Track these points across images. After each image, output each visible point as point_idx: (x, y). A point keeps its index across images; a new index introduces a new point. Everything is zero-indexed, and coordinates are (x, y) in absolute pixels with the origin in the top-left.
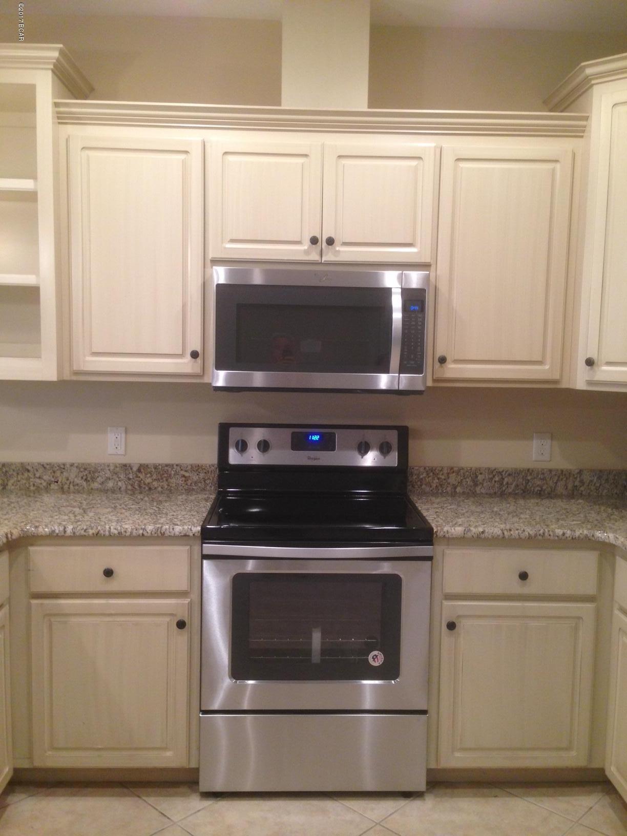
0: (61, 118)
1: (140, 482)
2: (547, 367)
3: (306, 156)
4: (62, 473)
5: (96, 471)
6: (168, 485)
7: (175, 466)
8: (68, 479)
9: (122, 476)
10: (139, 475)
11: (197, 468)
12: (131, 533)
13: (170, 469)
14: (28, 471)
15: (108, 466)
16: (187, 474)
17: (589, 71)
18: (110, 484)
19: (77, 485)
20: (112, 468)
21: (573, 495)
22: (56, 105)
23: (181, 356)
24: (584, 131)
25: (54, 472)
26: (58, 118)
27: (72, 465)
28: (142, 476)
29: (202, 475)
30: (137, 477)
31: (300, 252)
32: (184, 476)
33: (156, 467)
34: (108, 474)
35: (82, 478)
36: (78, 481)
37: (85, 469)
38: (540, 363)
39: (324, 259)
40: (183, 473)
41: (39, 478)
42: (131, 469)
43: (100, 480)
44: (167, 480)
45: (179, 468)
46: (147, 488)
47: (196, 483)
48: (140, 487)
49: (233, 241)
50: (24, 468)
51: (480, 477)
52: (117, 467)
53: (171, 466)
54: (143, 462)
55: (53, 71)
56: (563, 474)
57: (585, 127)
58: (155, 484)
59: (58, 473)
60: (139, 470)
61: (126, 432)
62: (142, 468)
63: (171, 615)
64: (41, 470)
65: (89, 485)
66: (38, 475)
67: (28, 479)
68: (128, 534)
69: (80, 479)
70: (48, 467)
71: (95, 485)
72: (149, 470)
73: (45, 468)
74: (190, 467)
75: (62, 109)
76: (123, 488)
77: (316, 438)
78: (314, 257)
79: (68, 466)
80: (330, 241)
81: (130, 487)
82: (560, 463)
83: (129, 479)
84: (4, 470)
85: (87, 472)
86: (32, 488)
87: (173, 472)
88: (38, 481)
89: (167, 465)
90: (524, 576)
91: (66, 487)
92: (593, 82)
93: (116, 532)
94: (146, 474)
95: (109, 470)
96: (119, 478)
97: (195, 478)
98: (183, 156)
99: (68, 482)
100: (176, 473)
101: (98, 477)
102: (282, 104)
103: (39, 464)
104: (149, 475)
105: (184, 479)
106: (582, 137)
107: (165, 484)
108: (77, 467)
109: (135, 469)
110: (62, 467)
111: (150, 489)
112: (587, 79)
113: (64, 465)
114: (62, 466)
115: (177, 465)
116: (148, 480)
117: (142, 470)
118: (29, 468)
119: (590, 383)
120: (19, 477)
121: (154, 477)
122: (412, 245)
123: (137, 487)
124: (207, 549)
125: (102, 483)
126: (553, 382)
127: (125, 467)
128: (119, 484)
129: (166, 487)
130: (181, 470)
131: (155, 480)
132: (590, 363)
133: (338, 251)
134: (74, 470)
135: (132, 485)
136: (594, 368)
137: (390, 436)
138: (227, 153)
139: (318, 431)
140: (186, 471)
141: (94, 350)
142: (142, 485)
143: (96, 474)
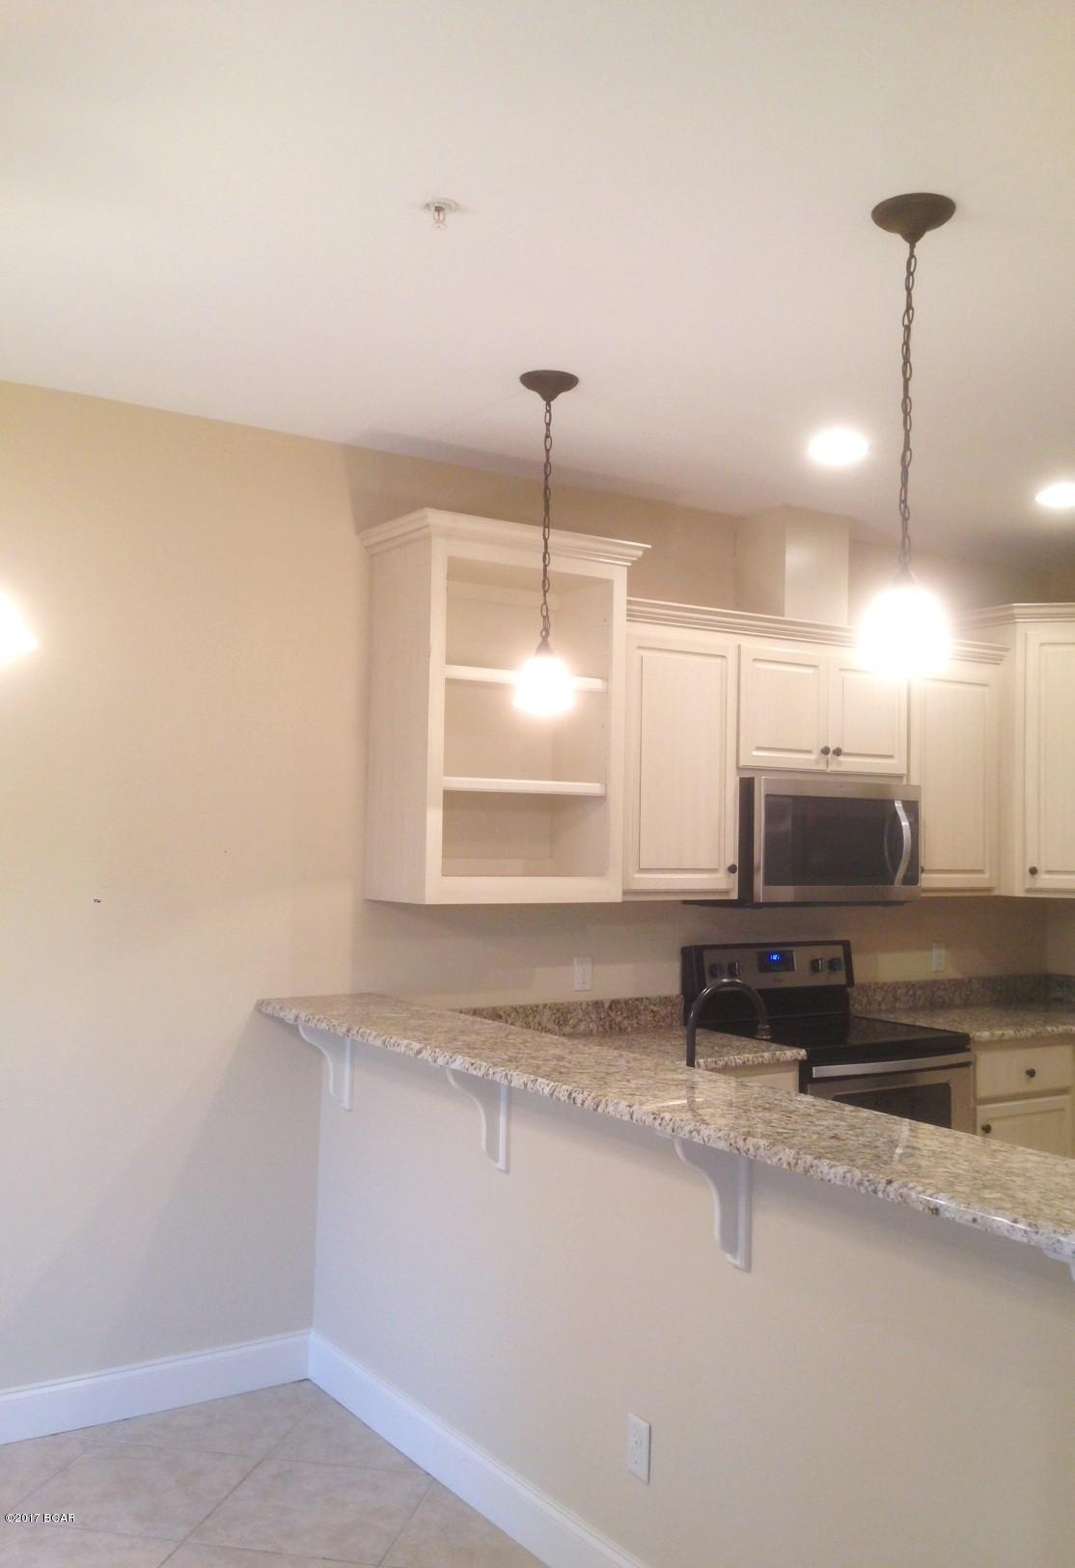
0: (632, 616)
1: (611, 1021)
2: (987, 876)
3: (815, 666)
4: (535, 1017)
5: (568, 1011)
6: (638, 1023)
7: (644, 1000)
8: (540, 1025)
9: (594, 1017)
10: (610, 1013)
11: (665, 1001)
13: (639, 1004)
15: (581, 1004)
16: (655, 1009)
17: (1016, 611)
18: (582, 1027)
19: (549, 1030)
20: (584, 1007)
21: (967, 1004)
22: (629, 602)
24: (1001, 660)
25: (527, 1016)
26: (628, 615)
27: (545, 1006)
28: (612, 1014)
29: (669, 1009)
30: (608, 1015)
31: (809, 761)
32: (653, 1011)
33: (626, 1003)
34: (580, 1015)
35: (554, 1024)
36: (550, 1025)
37: (558, 1010)
38: (981, 872)
39: (831, 768)
40: (652, 1007)
42: (603, 1006)
43: (572, 1022)
44: (636, 1017)
45: (647, 1003)
46: (617, 1029)
47: (663, 1018)
48: (611, 1027)
49: (759, 748)
51: (899, 991)
52: (588, 1005)
53: (641, 1000)
54: (613, 997)
55: (630, 567)
57: (1003, 656)
58: (625, 1023)
60: (610, 1008)
61: (593, 963)
62: (614, 1004)
65: (562, 1029)
70: (521, 1010)
71: (567, 1029)
72: (620, 1006)
73: (517, 1012)
74: (658, 1000)
75: (634, 608)
76: (595, 1031)
77: (776, 958)
78: (822, 767)
79: (541, 1008)
80: (838, 752)
81: (601, 1029)
82: (952, 973)
83: (601, 1019)
85: (559, 1015)
87: (642, 1008)
89: (637, 1000)
90: (1031, 1073)
92: (1018, 620)
94: (617, 1012)
95: (581, 1009)
96: (591, 1018)
97: (663, 1013)
98: (722, 661)
100: (646, 1008)
101: (570, 1019)
102: (786, 613)
103: (511, 1007)
104: (619, 1013)
105: (652, 1014)
106: (997, 665)
107: (635, 1021)
108: (550, 1008)
109: (607, 1006)
111: (620, 1029)
112: (1013, 617)
113: (537, 1006)
115: (647, 998)
116: (619, 1019)
117: (613, 1008)
118: (502, 1013)
119: (1028, 891)
121: (624, 1015)
122: (891, 757)
123: (607, 1028)
124: (817, 1072)
125: (574, 1027)
126: (989, 890)
127: (597, 1004)
128: (591, 1025)
129: (635, 1025)
130: (650, 1004)
131: (625, 1018)
132: (1033, 871)
133: (840, 762)
134: (547, 1012)
135: (603, 1026)
136: (1036, 876)
137: (838, 952)
138: (755, 660)
139: (779, 949)
140: (655, 1005)
141: (641, 867)
142: (613, 1026)
143: (569, 1016)
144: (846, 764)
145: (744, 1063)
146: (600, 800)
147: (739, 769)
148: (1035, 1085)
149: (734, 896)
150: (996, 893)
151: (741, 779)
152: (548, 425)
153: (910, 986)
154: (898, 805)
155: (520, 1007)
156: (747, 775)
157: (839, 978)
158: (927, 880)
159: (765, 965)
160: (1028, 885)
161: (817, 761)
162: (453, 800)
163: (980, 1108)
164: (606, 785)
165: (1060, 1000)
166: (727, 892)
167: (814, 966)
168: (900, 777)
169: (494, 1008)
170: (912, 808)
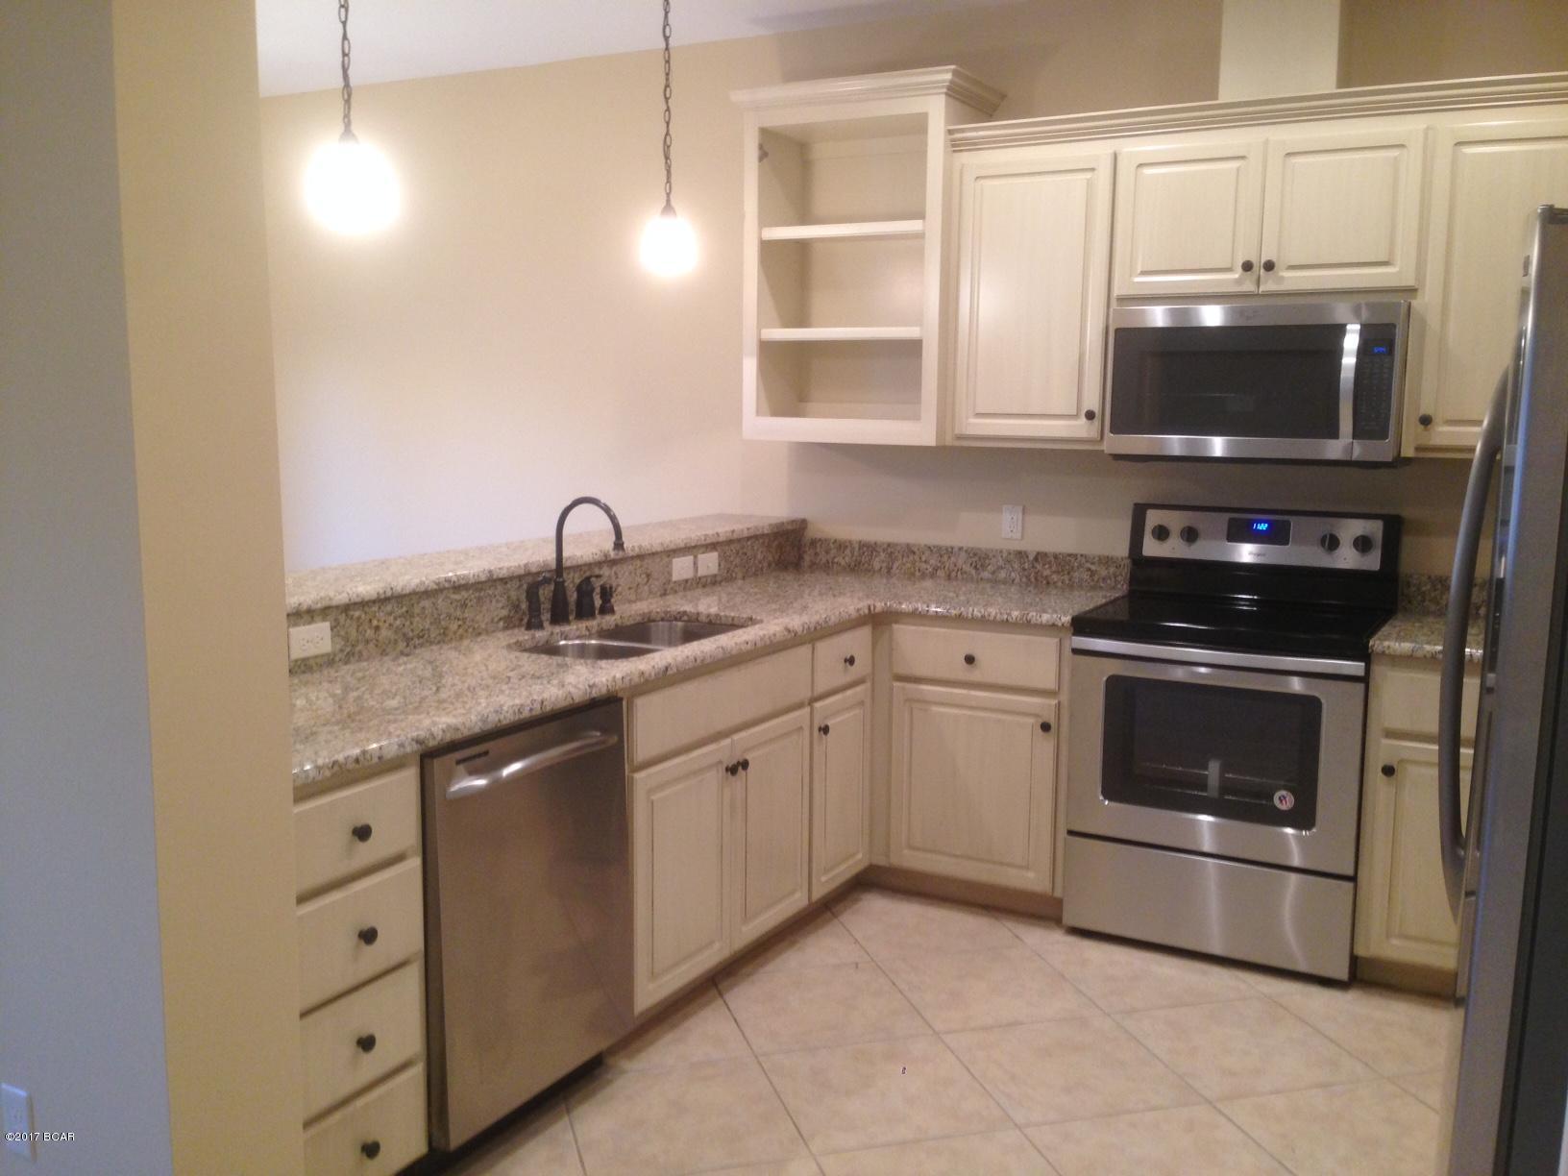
1: (1037, 573)
3: (1243, 158)
4: (949, 557)
5: (987, 557)
6: (1070, 580)
7: (1079, 557)
8: (955, 566)
9: (1016, 566)
10: (1036, 565)
11: (1107, 561)
12: (995, 617)
13: (1073, 560)
14: (914, 553)
15: (1001, 552)
16: (1093, 568)
18: (1002, 574)
19: (966, 573)
20: (1005, 555)
23: (1076, 416)
25: (941, 556)
27: (961, 549)
28: (1039, 567)
29: (1112, 570)
30: (1033, 567)
31: (1230, 281)
32: (1089, 569)
33: (1056, 557)
34: (1001, 563)
35: (971, 565)
36: (967, 568)
37: (975, 555)
39: (1262, 289)
40: (1088, 565)
41: (925, 562)
42: (1027, 557)
43: (991, 568)
44: (1069, 573)
45: (1084, 560)
46: (1045, 582)
47: (1104, 579)
48: (1036, 579)
49: (1144, 273)
50: (910, 550)
52: (1010, 554)
53: (1075, 556)
54: (1038, 549)
55: (946, 94)
58: (1055, 577)
59: (946, 558)
60: (1036, 559)
61: (1024, 513)
62: (1040, 556)
63: (1036, 716)
64: (927, 553)
65: (979, 574)
66: (924, 559)
67: (914, 563)
68: (992, 618)
69: (969, 565)
70: (934, 550)
71: (986, 574)
72: (1048, 560)
73: (932, 551)
74: (1097, 559)
75: (958, 136)
76: (1017, 581)
77: (1263, 527)
78: (1249, 286)
79: (956, 550)
80: (1269, 266)
81: (1024, 580)
83: (1024, 569)
84: (889, 550)
85: (976, 558)
86: (917, 574)
87: (1076, 564)
88: (924, 566)
89: (1070, 555)
91: (953, 574)
93: (979, 615)
94: (1044, 565)
95: (1002, 557)
96: (1013, 567)
97: (1104, 573)
98: (1088, 175)
99: (956, 569)
100: (1080, 566)
101: (989, 565)
102: (1219, 97)
103: (925, 545)
104: (1047, 566)
105: (1089, 573)
107: (1066, 578)
108: (966, 551)
109: (1031, 558)
110: (950, 551)
111: (1048, 583)
113: (952, 548)
115: (1082, 555)
116: (1047, 572)
117: (1040, 560)
118: (915, 550)
120: (904, 560)
121: (1054, 569)
123: (1033, 580)
125: (993, 573)
127: (1021, 555)
128: (1013, 574)
129: (1067, 581)
130: (1087, 562)
131: (1054, 572)
133: (1280, 278)
134: (963, 555)
135: (1027, 577)
138: (1140, 165)
139: (1267, 516)
140: (1093, 563)
141: (978, 411)
142: (1039, 578)
143: (987, 561)
144: (1291, 280)
147: (1112, 300)
155: (934, 547)
161: (1238, 281)
168: (1412, 291)
169: (908, 545)
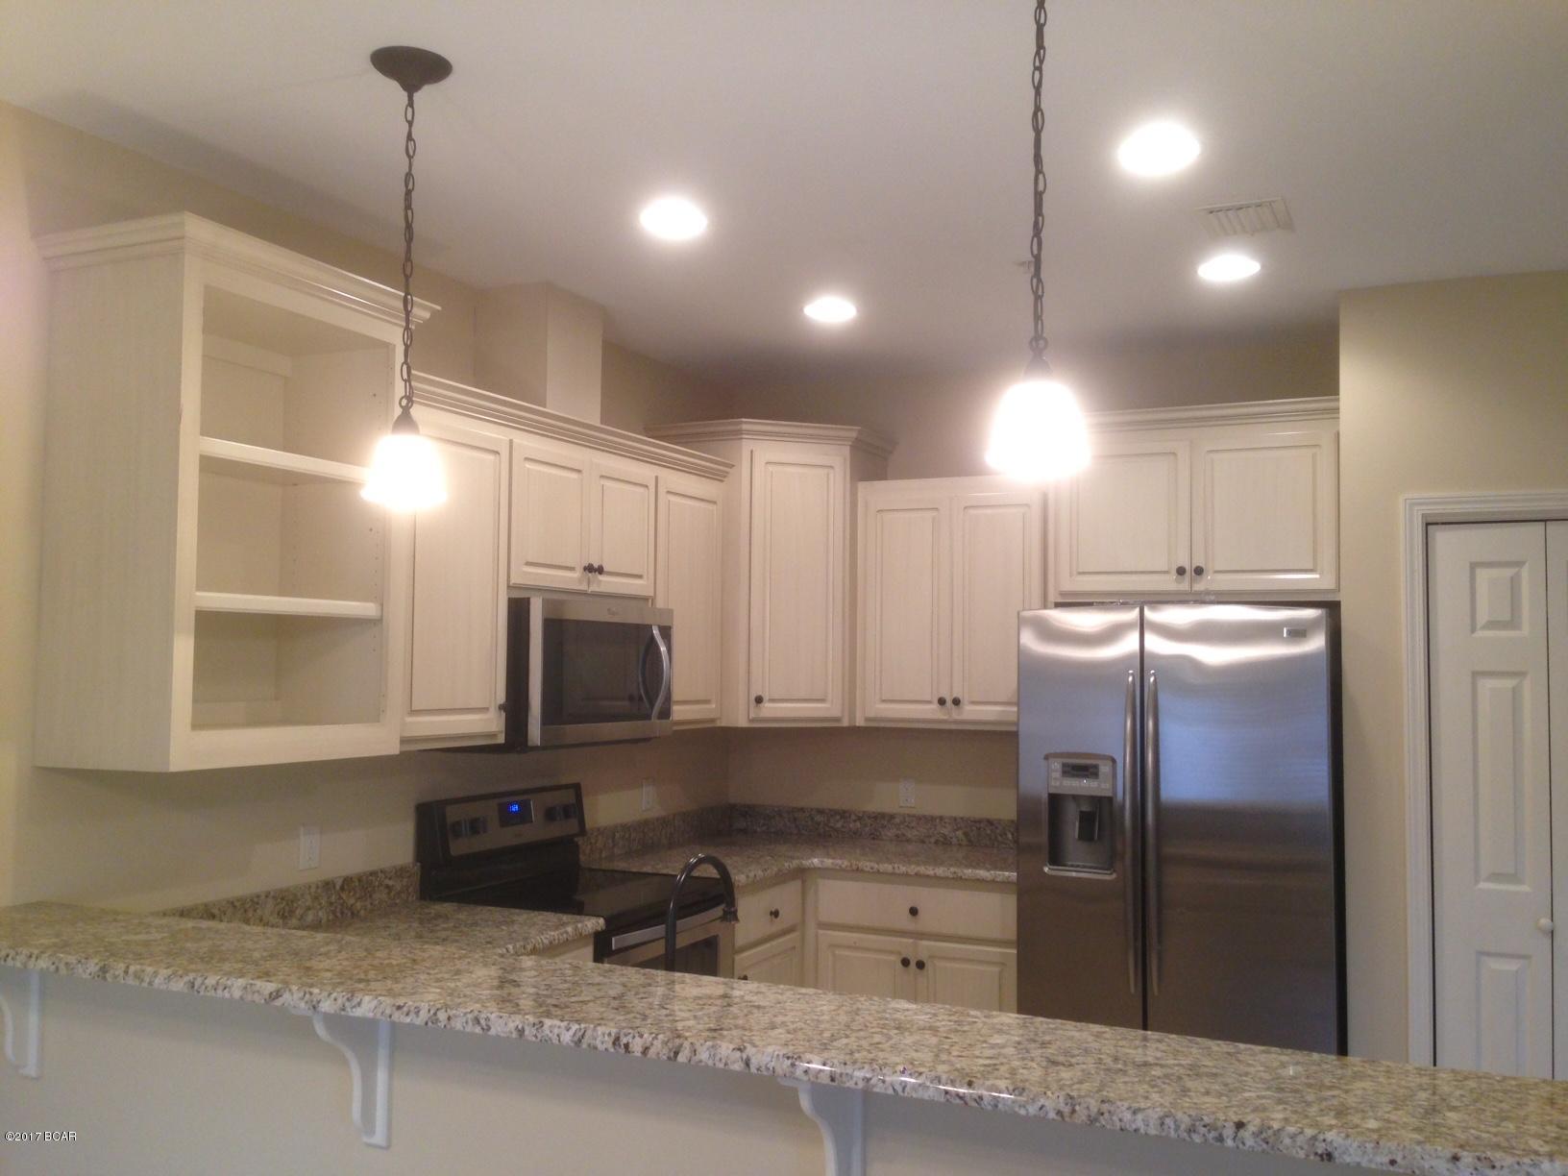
1: (342, 905)
2: (713, 706)
3: (579, 471)
4: (255, 911)
6: (371, 904)
7: (380, 874)
8: (261, 918)
9: (323, 901)
10: (342, 894)
11: (400, 872)
13: (374, 879)
15: (309, 888)
16: (390, 883)
17: (745, 427)
18: (310, 917)
20: (313, 890)
21: (672, 843)
24: (725, 477)
25: (246, 911)
28: (344, 897)
29: (405, 881)
30: (340, 898)
31: (572, 579)
32: (387, 887)
33: (360, 879)
34: (309, 901)
35: (278, 914)
36: (273, 920)
37: (283, 899)
38: (707, 702)
39: (597, 590)
40: (387, 881)
42: (335, 887)
43: (298, 912)
44: (371, 896)
45: (382, 875)
46: (349, 914)
47: (399, 893)
48: (342, 913)
49: (528, 564)
50: (210, 913)
51: (617, 835)
53: (373, 873)
54: (348, 873)
56: (664, 822)
57: (727, 473)
58: (359, 905)
59: (251, 912)
60: (342, 888)
61: (321, 832)
62: (346, 883)
64: (229, 912)
65: (286, 923)
69: (276, 916)
70: (237, 904)
71: (293, 922)
72: (353, 885)
73: (235, 907)
74: (393, 872)
76: (324, 920)
77: (515, 808)
78: (583, 587)
79: (263, 897)
80: (601, 570)
81: (331, 917)
82: (657, 811)
83: (331, 904)
87: (377, 883)
90: (775, 914)
92: (744, 436)
94: (350, 892)
95: (310, 894)
96: (320, 904)
97: (398, 887)
100: (380, 884)
101: (297, 908)
102: (548, 405)
104: (352, 893)
105: (387, 891)
106: (722, 481)
107: (368, 903)
108: (274, 897)
109: (338, 886)
111: (352, 913)
112: (740, 432)
113: (258, 896)
114: (256, 900)
115: (382, 871)
116: (352, 901)
117: (346, 887)
119: (752, 721)
121: (358, 895)
122: (640, 577)
123: (339, 914)
124: (615, 942)
125: (301, 918)
126: (713, 720)
127: (328, 885)
128: (320, 914)
129: (369, 906)
130: (386, 877)
131: (358, 898)
132: (759, 700)
133: (600, 581)
134: (271, 903)
135: (334, 912)
136: (761, 705)
137: (568, 797)
138: (526, 459)
139: (517, 798)
140: (390, 879)
141: (413, 709)
142: (346, 911)
143: (295, 905)
144: (606, 584)
145: (551, 943)
146: (375, 623)
147: (509, 587)
148: (779, 925)
149: (501, 740)
150: (719, 724)
151: (509, 599)
152: (410, 123)
153: (625, 827)
154: (656, 632)
155: (238, 901)
156: (517, 595)
157: (569, 827)
158: (679, 712)
159: (507, 818)
160: (752, 715)
161: (580, 581)
162: (209, 624)
163: (737, 958)
164: (382, 605)
165: (744, 831)
166: (493, 735)
167: (550, 815)
168: (645, 599)
169: (206, 905)
170: (666, 632)
